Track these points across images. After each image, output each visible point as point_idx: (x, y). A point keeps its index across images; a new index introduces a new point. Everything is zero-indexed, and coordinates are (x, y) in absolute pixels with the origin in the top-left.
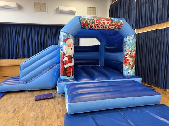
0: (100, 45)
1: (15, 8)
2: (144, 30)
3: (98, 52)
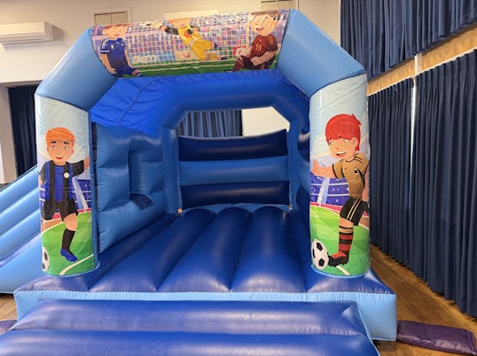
2: (446, 53)
3: (284, 157)
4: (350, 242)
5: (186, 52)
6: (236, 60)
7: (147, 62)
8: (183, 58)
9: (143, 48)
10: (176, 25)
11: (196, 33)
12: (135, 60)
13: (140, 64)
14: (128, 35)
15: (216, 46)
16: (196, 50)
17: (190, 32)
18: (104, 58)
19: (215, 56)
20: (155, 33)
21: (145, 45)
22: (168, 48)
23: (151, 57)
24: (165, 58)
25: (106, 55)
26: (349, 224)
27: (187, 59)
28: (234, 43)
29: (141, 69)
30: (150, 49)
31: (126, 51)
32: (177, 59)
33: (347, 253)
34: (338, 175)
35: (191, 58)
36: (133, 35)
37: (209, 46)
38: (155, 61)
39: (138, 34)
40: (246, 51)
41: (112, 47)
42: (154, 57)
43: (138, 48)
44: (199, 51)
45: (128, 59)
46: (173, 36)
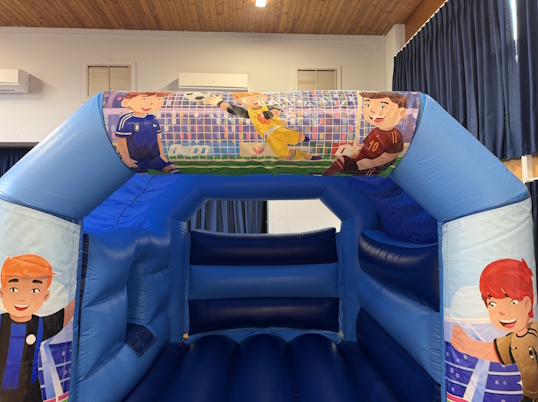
0: (338, 230)
3: (333, 265)
5: (258, 145)
6: (333, 161)
7: (192, 155)
8: (253, 153)
9: (189, 133)
10: (245, 102)
11: (276, 117)
12: (173, 151)
13: (180, 157)
14: (166, 111)
15: (307, 139)
16: (275, 143)
17: (268, 116)
18: (122, 145)
19: (303, 154)
20: (211, 112)
21: (193, 129)
22: (231, 137)
23: (200, 148)
24: (224, 151)
25: (124, 140)
27: (259, 156)
28: (337, 137)
29: (180, 163)
30: (201, 137)
31: (160, 136)
32: (241, 154)
34: (504, 356)
35: (264, 154)
36: (174, 112)
37: (296, 138)
38: (206, 154)
39: (182, 112)
40: (351, 150)
41: (137, 128)
42: (205, 150)
43: (180, 134)
44: (278, 145)
45: (161, 148)
46: (241, 119)
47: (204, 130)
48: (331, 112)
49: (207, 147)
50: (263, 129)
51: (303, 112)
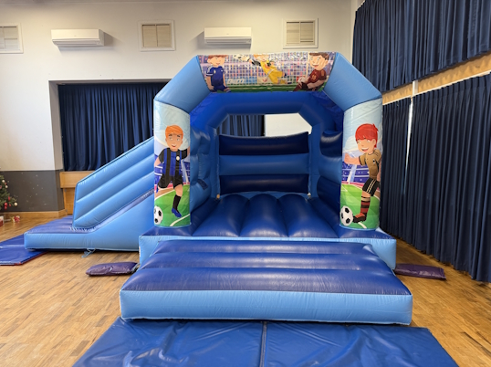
0: (310, 133)
1: (98, 44)
4: (368, 207)
5: (265, 78)
6: (297, 84)
7: (237, 83)
9: (236, 74)
10: (259, 59)
11: (272, 66)
12: (229, 81)
13: (232, 84)
15: (285, 75)
16: (272, 77)
17: (269, 65)
19: (284, 81)
20: (245, 64)
21: (237, 72)
22: (253, 75)
23: (240, 80)
24: (250, 81)
25: (209, 77)
26: (368, 195)
28: (298, 73)
29: (231, 87)
30: (241, 75)
31: (224, 75)
32: (258, 83)
33: (366, 214)
34: (363, 163)
36: (229, 65)
37: (281, 75)
38: (242, 83)
39: (233, 64)
41: (215, 72)
42: (243, 81)
43: (233, 74)
44: (273, 78)
45: (224, 80)
46: (258, 67)
47: (242, 72)
48: (296, 62)
49: (243, 80)
50: (267, 71)
51: (284, 63)
